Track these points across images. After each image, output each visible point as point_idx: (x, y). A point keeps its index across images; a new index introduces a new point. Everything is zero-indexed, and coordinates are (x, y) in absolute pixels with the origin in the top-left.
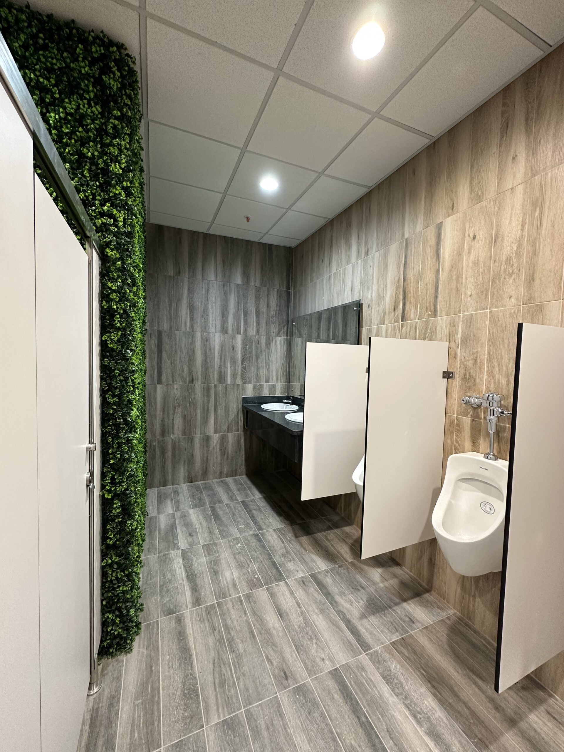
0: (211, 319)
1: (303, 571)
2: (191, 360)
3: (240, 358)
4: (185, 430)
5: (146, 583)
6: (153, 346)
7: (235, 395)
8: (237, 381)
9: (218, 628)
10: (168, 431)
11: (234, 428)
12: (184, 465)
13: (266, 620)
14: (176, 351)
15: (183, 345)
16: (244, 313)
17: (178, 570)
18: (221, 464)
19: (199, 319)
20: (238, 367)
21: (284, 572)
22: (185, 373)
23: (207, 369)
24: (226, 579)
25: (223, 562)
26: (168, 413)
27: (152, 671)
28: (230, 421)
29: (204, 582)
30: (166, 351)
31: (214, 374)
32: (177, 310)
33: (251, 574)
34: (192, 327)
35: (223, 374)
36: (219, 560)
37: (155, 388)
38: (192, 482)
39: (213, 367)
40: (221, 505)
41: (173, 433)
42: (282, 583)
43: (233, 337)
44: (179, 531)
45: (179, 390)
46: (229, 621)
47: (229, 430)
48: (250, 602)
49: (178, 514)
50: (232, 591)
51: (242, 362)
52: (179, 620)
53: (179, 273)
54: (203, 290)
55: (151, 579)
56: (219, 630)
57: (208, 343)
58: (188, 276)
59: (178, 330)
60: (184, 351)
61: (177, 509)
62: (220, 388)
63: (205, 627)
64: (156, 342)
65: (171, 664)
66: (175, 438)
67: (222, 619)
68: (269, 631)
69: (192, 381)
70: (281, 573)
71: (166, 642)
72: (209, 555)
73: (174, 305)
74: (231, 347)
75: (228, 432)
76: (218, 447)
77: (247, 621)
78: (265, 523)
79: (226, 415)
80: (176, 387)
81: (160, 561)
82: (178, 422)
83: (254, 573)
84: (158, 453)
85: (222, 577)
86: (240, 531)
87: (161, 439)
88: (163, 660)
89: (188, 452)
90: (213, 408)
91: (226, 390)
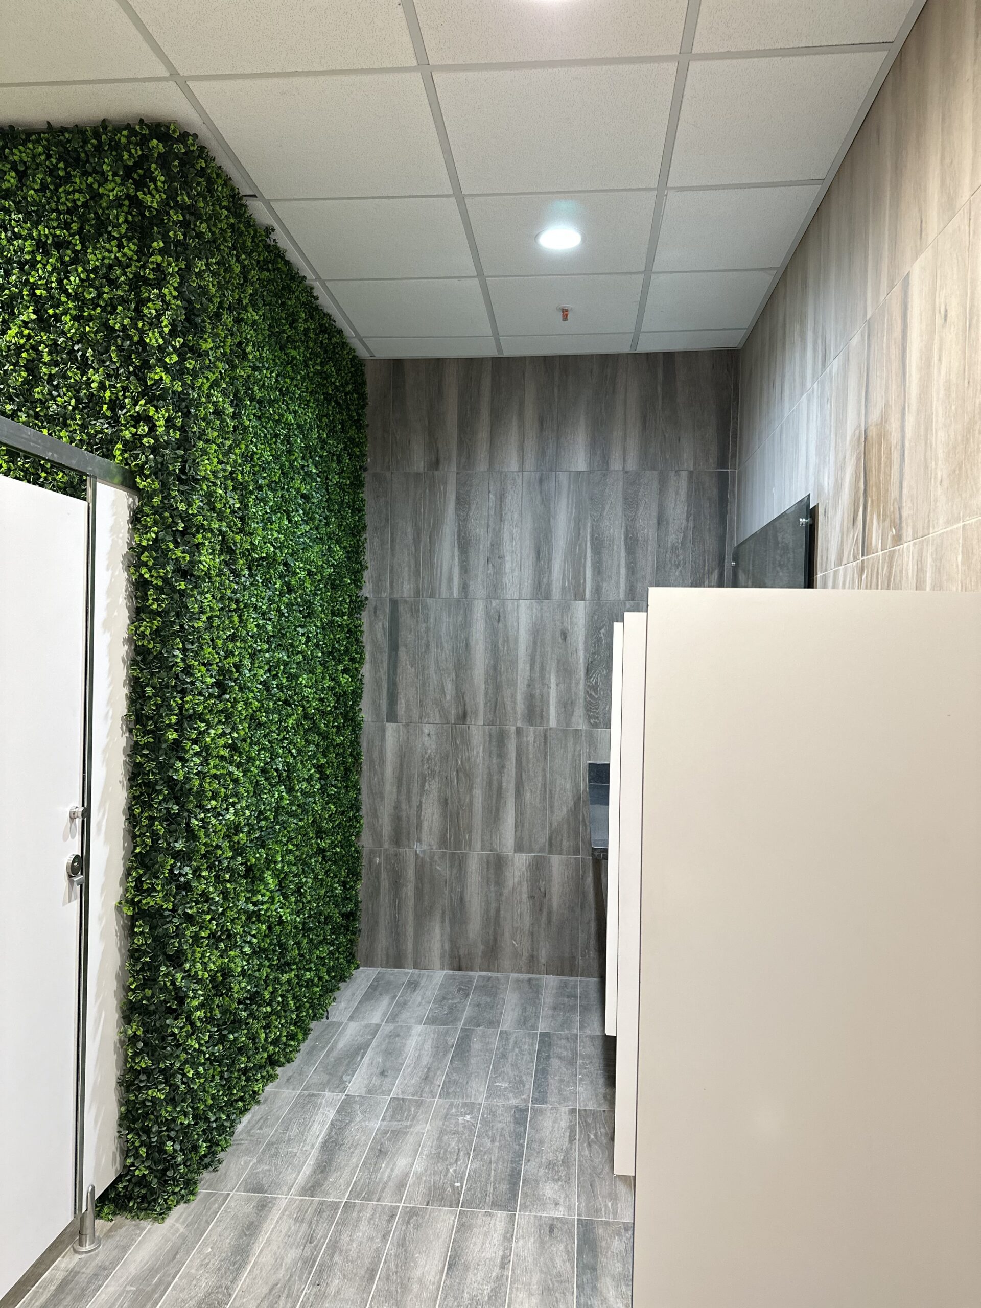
0: (508, 566)
1: (569, 1208)
2: (462, 666)
3: (582, 660)
4: (445, 835)
5: (249, 1132)
6: (379, 636)
7: (570, 756)
8: (573, 720)
9: (319, 1241)
10: (409, 834)
11: (565, 844)
12: (443, 922)
13: (416, 1263)
14: (427, 646)
15: (443, 631)
16: (592, 544)
17: (316, 1128)
18: (532, 934)
19: (481, 569)
20: (578, 684)
21: (525, 1195)
22: (448, 698)
23: (498, 688)
24: (392, 1170)
25: (411, 1139)
26: (409, 792)
27: (174, 1258)
28: (555, 824)
29: (348, 1161)
30: (406, 646)
31: (515, 702)
32: (431, 551)
33: (449, 1175)
34: (465, 588)
35: (538, 703)
36: (406, 1133)
37: (383, 730)
38: (460, 969)
39: (513, 683)
40: (490, 1031)
41: (419, 840)
42: (501, 1215)
43: (565, 608)
44: (366, 1060)
45: (434, 737)
46: (345, 1238)
47: (552, 846)
48: (408, 1222)
49: (387, 1028)
50: (388, 1193)
51: (588, 671)
52: (263, 1207)
53: (437, 462)
54: (491, 496)
55: (260, 1128)
56: (316, 1246)
57: (501, 625)
58: (458, 468)
59: (432, 596)
60: (445, 645)
61: (393, 1018)
62: (531, 735)
63: (298, 1231)
64: (387, 625)
65: (207, 1261)
66: (424, 852)
67: (336, 1231)
68: (405, 1282)
69: (463, 717)
70: (516, 1195)
71: (219, 1229)
72: (393, 1117)
73: (425, 538)
74: (558, 634)
75: (550, 852)
76: (525, 889)
77: (378, 1252)
78: (560, 1091)
79: (545, 809)
80: (426, 731)
81: (296, 1104)
82: (431, 815)
83: (459, 1177)
84: (385, 884)
85: (387, 1165)
86: (492, 1092)
87: (392, 851)
88: (199, 1252)
89: (451, 891)
90: (512, 786)
91: (545, 743)
